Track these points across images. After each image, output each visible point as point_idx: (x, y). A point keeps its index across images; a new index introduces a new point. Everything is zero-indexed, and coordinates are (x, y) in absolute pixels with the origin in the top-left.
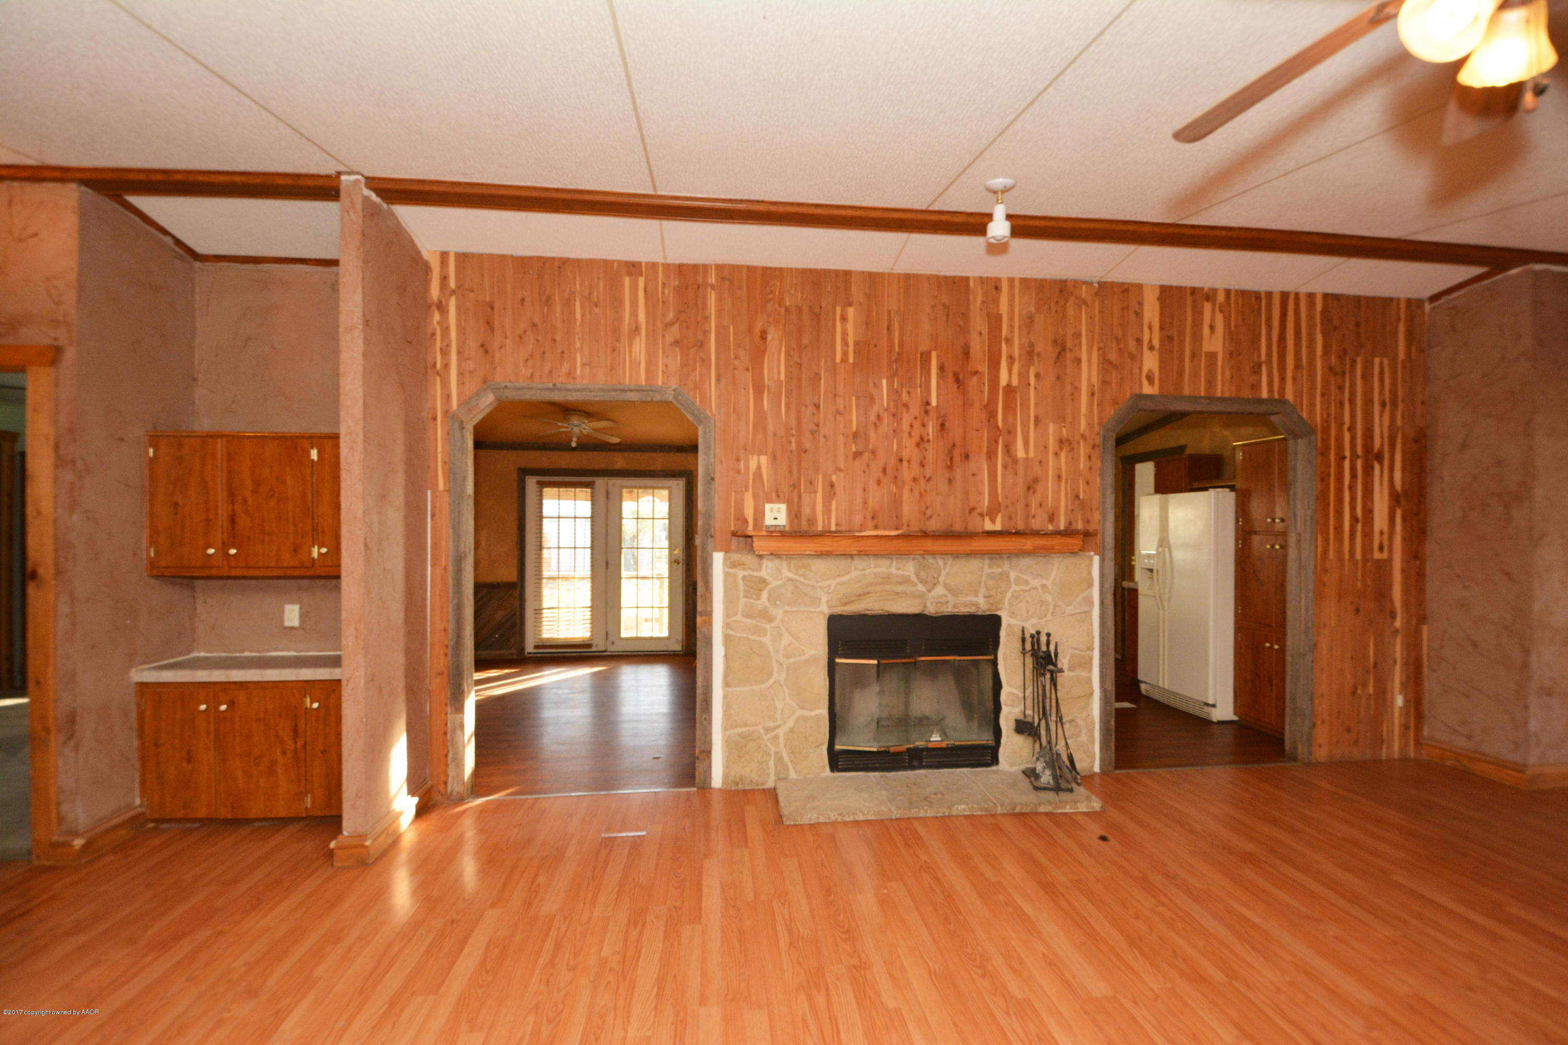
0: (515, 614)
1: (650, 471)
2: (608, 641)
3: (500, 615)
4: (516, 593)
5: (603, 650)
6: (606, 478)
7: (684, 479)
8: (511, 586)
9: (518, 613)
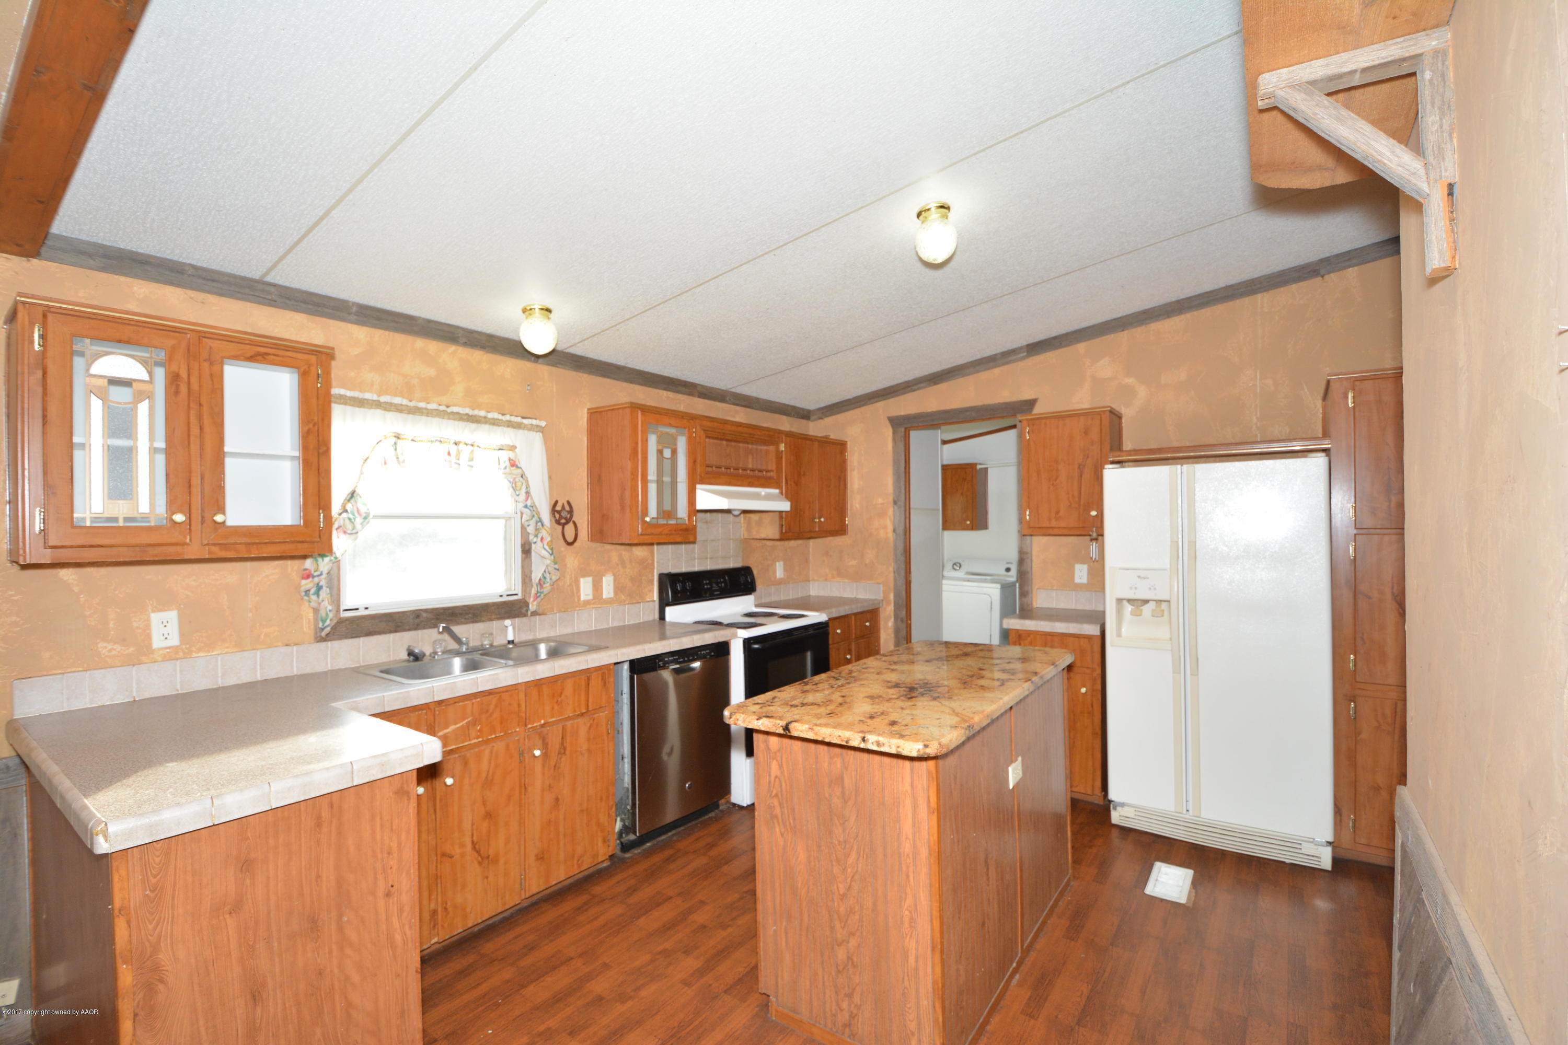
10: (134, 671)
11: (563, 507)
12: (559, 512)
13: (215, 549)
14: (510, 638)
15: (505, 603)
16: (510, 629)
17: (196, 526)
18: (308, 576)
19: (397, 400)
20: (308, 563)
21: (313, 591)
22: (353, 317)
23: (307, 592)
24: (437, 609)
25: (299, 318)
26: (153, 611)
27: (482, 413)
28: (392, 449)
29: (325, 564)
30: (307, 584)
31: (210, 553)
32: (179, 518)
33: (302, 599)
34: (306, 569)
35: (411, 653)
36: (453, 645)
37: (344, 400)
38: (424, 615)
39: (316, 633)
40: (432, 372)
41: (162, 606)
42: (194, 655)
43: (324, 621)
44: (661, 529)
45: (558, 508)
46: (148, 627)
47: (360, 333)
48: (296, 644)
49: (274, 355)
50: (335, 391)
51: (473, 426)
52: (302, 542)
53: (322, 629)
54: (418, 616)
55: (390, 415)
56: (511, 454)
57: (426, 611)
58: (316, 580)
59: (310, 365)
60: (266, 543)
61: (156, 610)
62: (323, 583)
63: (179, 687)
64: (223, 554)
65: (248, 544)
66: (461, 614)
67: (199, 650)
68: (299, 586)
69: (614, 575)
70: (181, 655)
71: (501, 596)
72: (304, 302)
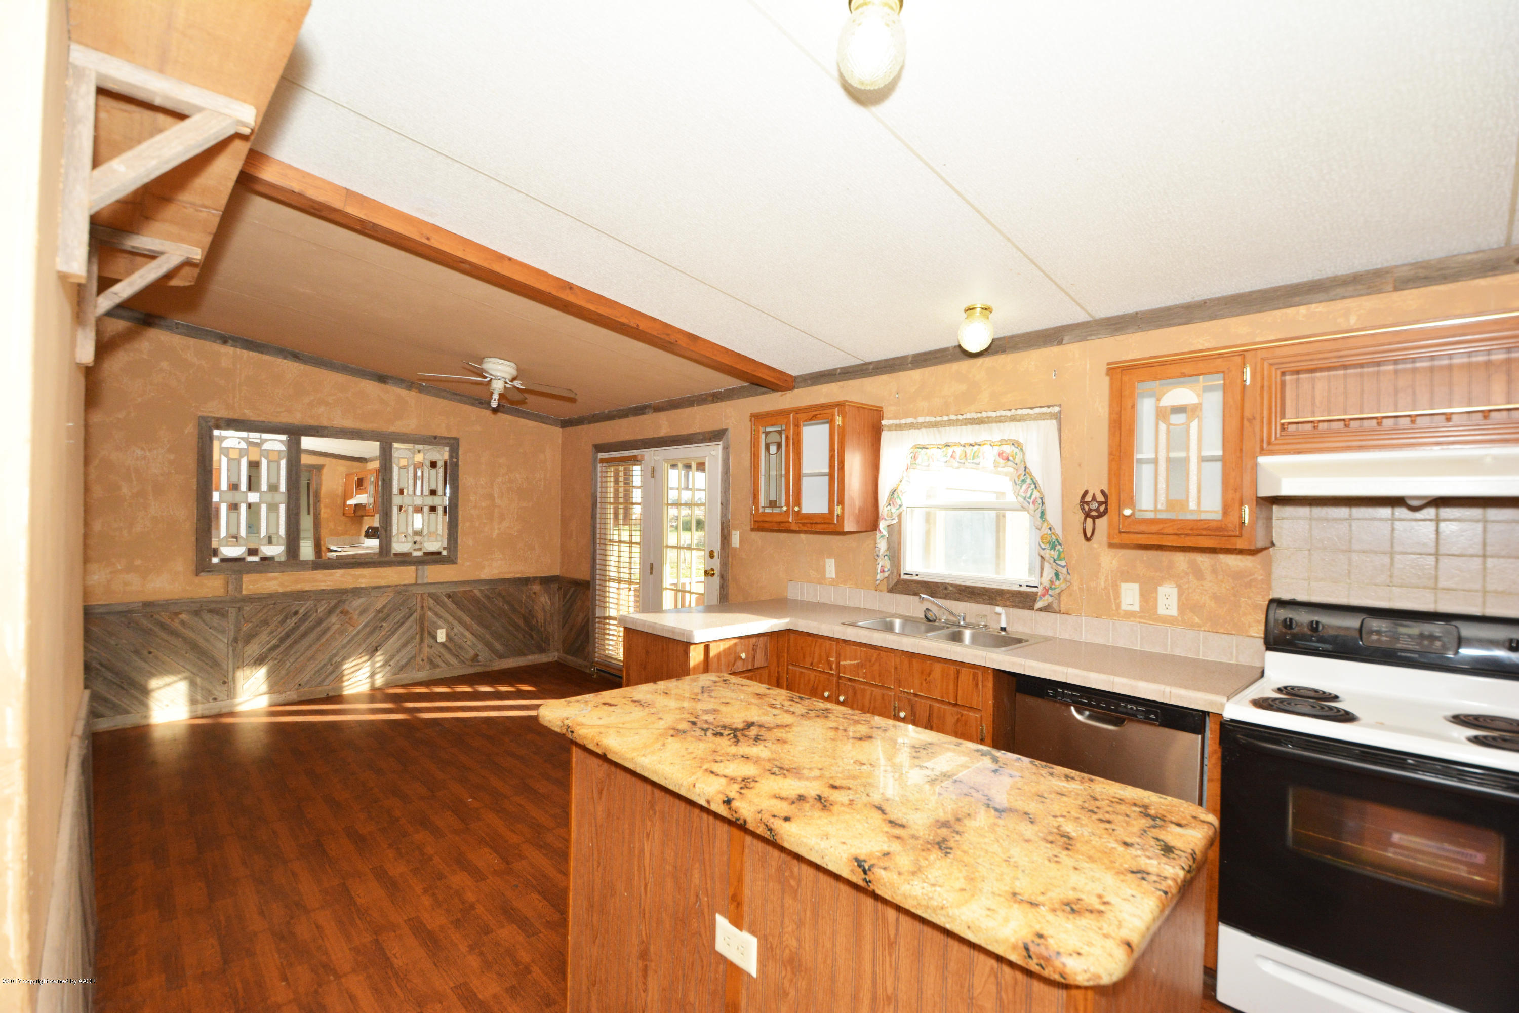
11: (1094, 498)
12: (1088, 503)
14: (1003, 625)
15: (1019, 593)
16: (1003, 618)
19: (925, 419)
24: (960, 585)
27: (987, 414)
38: (950, 588)
39: (886, 586)
40: (963, 387)
43: (891, 579)
44: (1161, 526)
45: (1088, 498)
52: (829, 523)
53: (891, 584)
54: (946, 588)
57: (952, 585)
60: (817, 523)
65: (811, 524)
66: (978, 594)
69: (1179, 587)
71: (1020, 585)
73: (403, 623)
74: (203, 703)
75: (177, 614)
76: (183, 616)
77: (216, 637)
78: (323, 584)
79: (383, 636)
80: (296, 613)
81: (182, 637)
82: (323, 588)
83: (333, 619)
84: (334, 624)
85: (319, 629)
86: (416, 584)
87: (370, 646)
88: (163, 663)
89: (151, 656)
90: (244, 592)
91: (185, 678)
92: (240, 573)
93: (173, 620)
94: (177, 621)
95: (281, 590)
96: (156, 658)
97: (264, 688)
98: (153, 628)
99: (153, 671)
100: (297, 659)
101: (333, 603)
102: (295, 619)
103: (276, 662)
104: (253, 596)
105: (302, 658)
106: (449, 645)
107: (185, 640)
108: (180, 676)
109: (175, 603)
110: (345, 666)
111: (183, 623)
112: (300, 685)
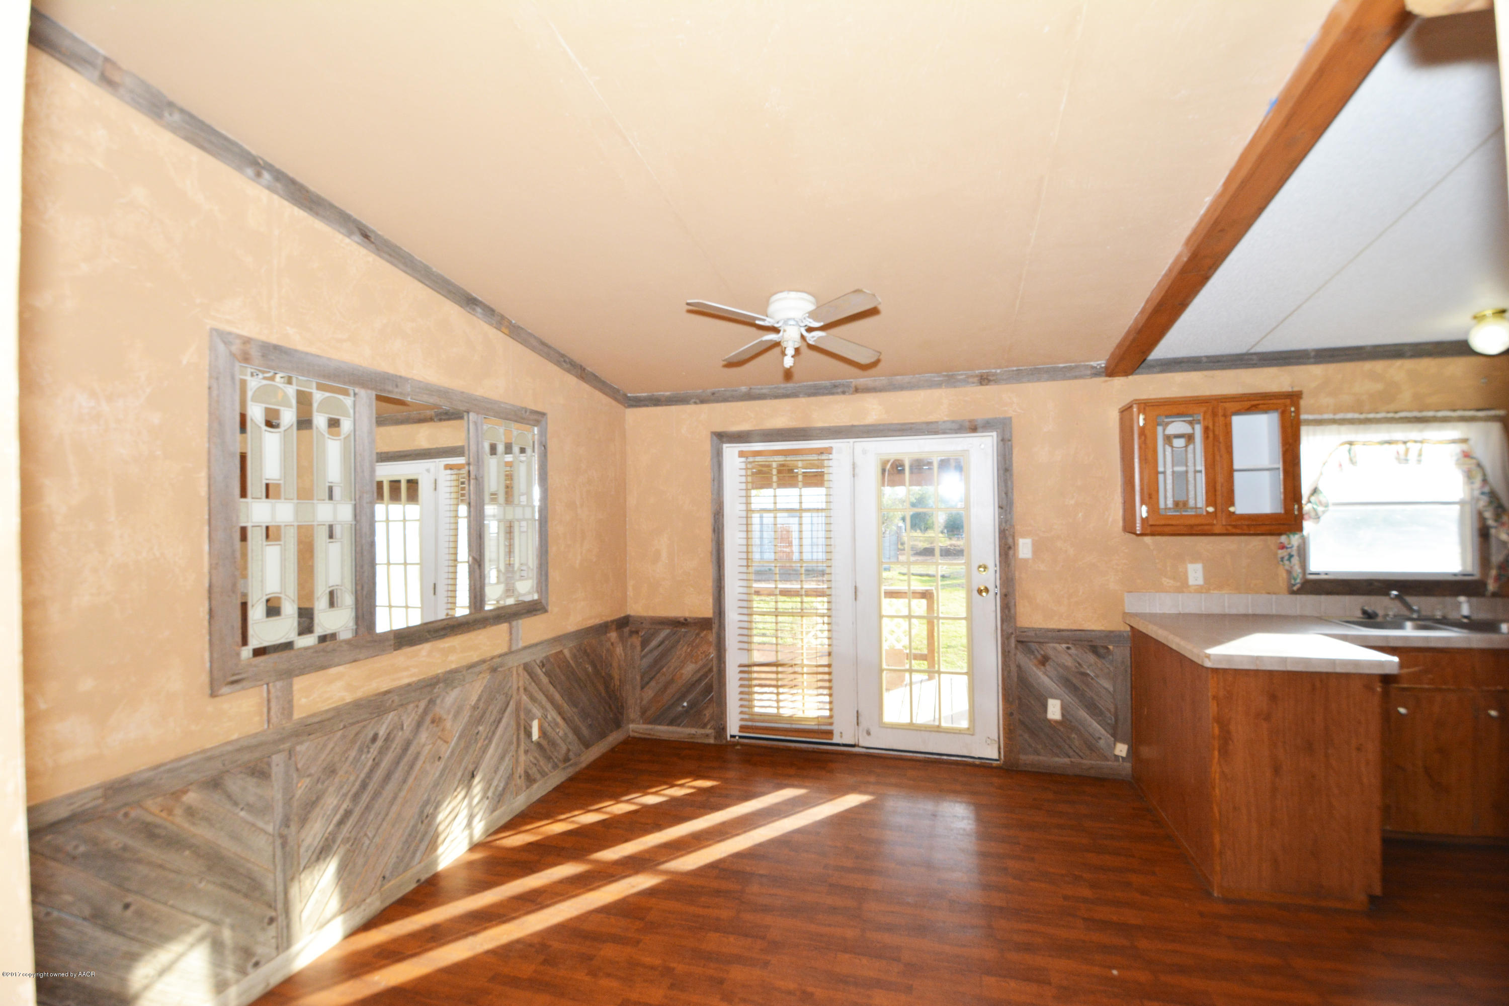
0: (711, 670)
1: (928, 423)
2: (861, 728)
3: (689, 670)
4: (712, 637)
5: (852, 743)
6: (852, 440)
7: (994, 434)
8: (704, 624)
9: (715, 669)
10: (1180, 596)
13: (1229, 528)
16: (1465, 606)
17: (1219, 514)
18: (1283, 547)
19: (1350, 416)
20: (1283, 539)
21: (1286, 558)
22: (1312, 360)
23: (1282, 559)
24: (1391, 579)
25: (1272, 371)
26: (1190, 563)
27: (1431, 414)
28: (1348, 453)
29: (1295, 540)
30: (1281, 553)
31: (1227, 530)
32: (1211, 509)
33: (1278, 563)
34: (1281, 543)
35: (1365, 612)
36: (1405, 612)
37: (1309, 422)
39: (1288, 588)
40: (1380, 387)
41: (1193, 561)
42: (1212, 592)
43: (1295, 579)
46: (1186, 573)
47: (1317, 371)
48: (1275, 593)
49: (1262, 404)
50: (1303, 417)
51: (1421, 426)
52: (1283, 524)
53: (1294, 585)
55: (1343, 428)
56: (1464, 447)
57: (1378, 581)
58: (1289, 550)
59: (1286, 406)
60: (1260, 525)
61: (1192, 562)
62: (1294, 552)
63: (1203, 609)
64: (1234, 531)
65: (1248, 526)
66: (1412, 587)
67: (1215, 589)
68: (1276, 555)
70: (1204, 591)
71: (1455, 575)
72: (1275, 359)
73: (499, 721)
74: (238, 981)
75: (177, 795)
76: (192, 797)
77: (253, 825)
78: (405, 673)
79: (480, 748)
80: (375, 738)
81: (190, 847)
82: (406, 681)
83: (423, 736)
84: (424, 745)
85: (405, 760)
86: (510, 652)
87: (467, 772)
88: (156, 921)
89: (129, 913)
90: (297, 715)
91: (202, 939)
92: (288, 674)
93: (170, 812)
94: (178, 811)
95: (349, 698)
96: (140, 914)
97: (334, 903)
98: (130, 842)
99: (135, 947)
100: (378, 829)
101: (422, 704)
102: (375, 749)
103: (348, 846)
104: (309, 721)
105: (385, 824)
106: (544, 743)
107: (197, 851)
108: (190, 939)
109: (172, 768)
110: (440, 817)
111: (190, 812)
112: (384, 877)
